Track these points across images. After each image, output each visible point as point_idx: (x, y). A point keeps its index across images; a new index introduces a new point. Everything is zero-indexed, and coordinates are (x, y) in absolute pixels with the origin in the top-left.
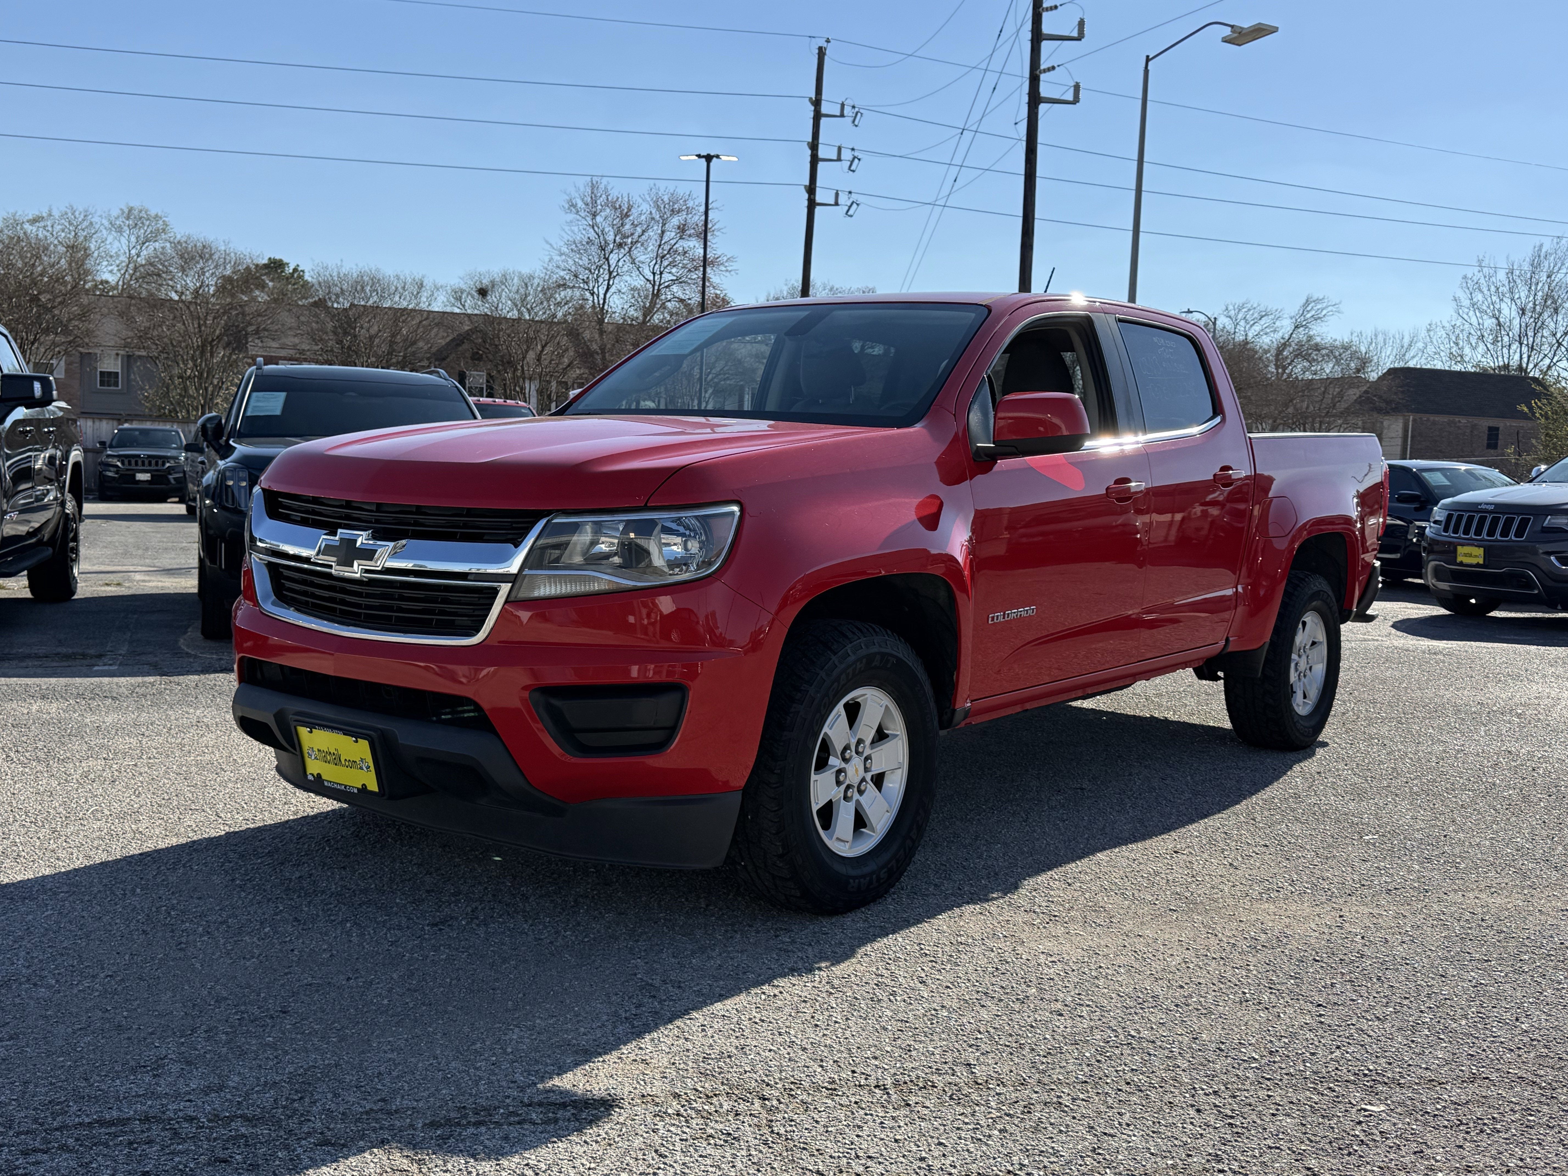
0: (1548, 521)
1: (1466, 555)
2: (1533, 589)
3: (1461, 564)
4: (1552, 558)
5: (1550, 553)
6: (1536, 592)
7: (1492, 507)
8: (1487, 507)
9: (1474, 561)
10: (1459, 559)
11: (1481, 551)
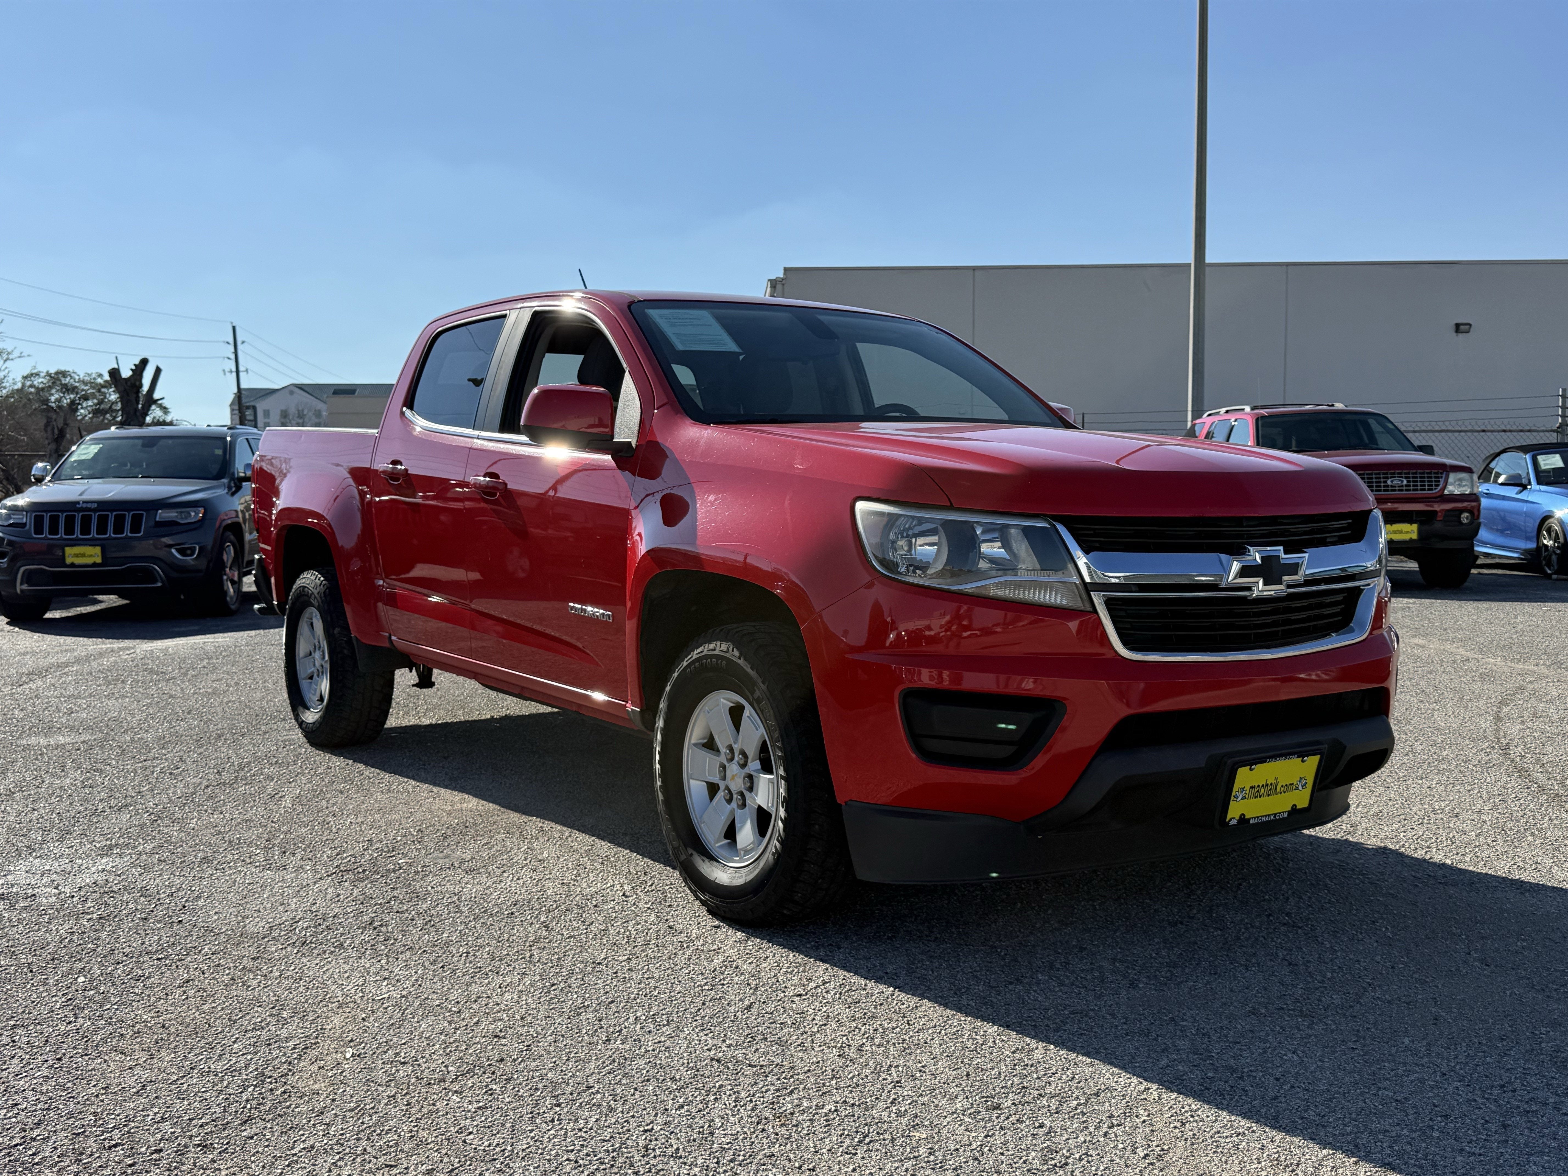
0: (162, 515)
1: (77, 556)
2: (155, 582)
3: (73, 565)
4: (174, 551)
5: (171, 546)
6: (159, 584)
7: (96, 505)
8: (89, 505)
9: (90, 561)
10: (69, 561)
11: (98, 550)
